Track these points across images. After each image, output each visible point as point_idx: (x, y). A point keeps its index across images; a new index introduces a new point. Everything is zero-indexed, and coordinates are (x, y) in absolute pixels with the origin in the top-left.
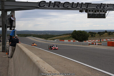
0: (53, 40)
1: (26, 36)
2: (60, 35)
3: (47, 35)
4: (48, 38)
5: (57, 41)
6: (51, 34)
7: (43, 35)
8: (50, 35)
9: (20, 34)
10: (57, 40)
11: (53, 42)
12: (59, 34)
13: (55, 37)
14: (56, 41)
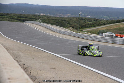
0: (98, 34)
1: (23, 21)
2: (119, 21)
3: (82, 19)
4: (84, 27)
5: (110, 36)
6: (93, 17)
7: (70, 19)
8: (89, 20)
9: (7, 15)
10: (107, 34)
11: (96, 38)
12: (116, 19)
13: (104, 24)
14: (106, 36)
